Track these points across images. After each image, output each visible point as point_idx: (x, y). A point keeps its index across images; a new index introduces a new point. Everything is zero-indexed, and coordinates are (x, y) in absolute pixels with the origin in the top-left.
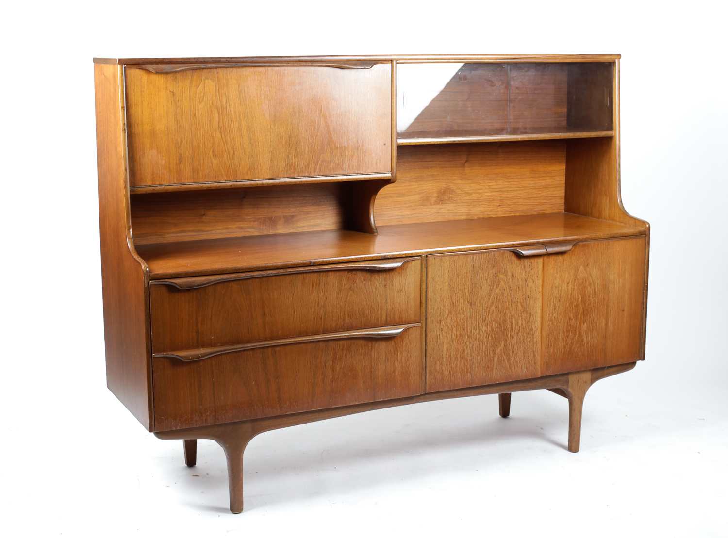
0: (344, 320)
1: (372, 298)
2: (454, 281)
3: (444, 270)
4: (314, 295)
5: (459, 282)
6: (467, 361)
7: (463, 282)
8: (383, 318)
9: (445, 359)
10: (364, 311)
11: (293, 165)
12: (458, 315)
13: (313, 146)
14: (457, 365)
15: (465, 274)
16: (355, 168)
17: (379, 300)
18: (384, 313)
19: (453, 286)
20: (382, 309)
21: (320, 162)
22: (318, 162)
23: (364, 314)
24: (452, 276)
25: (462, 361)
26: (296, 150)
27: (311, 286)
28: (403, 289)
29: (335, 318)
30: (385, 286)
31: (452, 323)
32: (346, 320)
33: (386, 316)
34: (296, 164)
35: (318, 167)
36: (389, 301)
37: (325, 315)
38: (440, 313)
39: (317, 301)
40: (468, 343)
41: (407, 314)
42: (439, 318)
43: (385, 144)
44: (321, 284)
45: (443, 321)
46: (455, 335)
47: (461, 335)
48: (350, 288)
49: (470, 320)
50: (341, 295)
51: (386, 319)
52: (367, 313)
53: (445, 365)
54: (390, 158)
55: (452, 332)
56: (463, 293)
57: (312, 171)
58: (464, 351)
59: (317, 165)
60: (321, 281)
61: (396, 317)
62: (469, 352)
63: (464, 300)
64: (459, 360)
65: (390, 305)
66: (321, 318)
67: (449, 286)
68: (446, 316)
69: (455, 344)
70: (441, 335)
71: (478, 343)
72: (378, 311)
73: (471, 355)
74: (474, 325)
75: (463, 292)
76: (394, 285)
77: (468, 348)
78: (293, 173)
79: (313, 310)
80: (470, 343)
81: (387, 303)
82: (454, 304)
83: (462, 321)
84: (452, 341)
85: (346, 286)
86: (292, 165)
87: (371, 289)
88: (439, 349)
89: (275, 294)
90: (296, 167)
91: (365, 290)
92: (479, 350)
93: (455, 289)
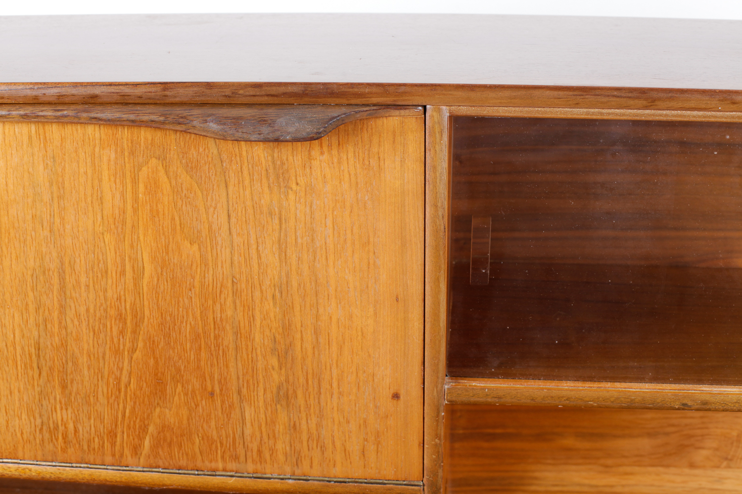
11: (61, 428)
13: (124, 379)
16: (281, 458)
21: (151, 429)
22: (144, 429)
26: (64, 387)
34: (71, 426)
35: (147, 443)
43: (396, 396)
54: (415, 439)
57: (127, 452)
59: (141, 439)
78: (64, 450)
86: (56, 428)
90: (71, 436)
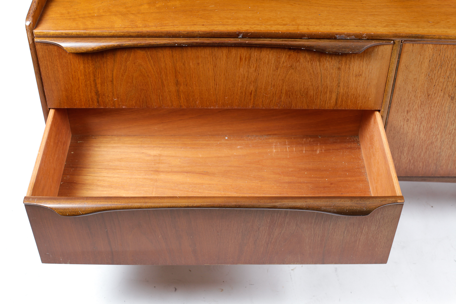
0: (280, 98)
1: (319, 79)
2: (435, 72)
3: (424, 59)
4: (241, 69)
5: (442, 74)
6: (434, 153)
7: (448, 74)
8: (332, 101)
9: (406, 149)
10: (307, 92)
12: (432, 108)
14: (420, 156)
15: (452, 66)
17: (328, 83)
18: (334, 96)
19: (433, 77)
20: (331, 92)
23: (307, 94)
24: (433, 66)
25: (428, 152)
27: (239, 59)
28: (363, 75)
29: (269, 95)
30: (339, 69)
31: (423, 115)
32: (283, 98)
33: (337, 99)
36: (341, 84)
37: (256, 91)
38: (409, 104)
39: (246, 75)
40: (439, 137)
41: (364, 101)
42: (407, 108)
44: (252, 59)
45: (411, 112)
46: (424, 127)
47: (431, 128)
48: (291, 66)
49: (447, 115)
50: (278, 73)
51: (336, 102)
52: (312, 93)
53: (405, 154)
55: (421, 124)
56: (444, 86)
58: (432, 143)
60: (252, 55)
61: (349, 101)
62: (439, 144)
63: (444, 93)
64: (424, 151)
65: (344, 89)
66: (251, 94)
67: (427, 76)
68: (416, 106)
69: (422, 135)
70: (406, 126)
71: (452, 138)
72: (326, 93)
73: (440, 148)
74: (452, 119)
75: (445, 84)
76: (351, 68)
77: (439, 141)
79: (240, 84)
80: (442, 137)
81: (339, 86)
82: (430, 96)
83: (436, 114)
84: (420, 132)
85: (285, 64)
87: (319, 70)
88: (401, 138)
89: (191, 64)
91: (311, 71)
92: (452, 144)
93: (435, 81)
